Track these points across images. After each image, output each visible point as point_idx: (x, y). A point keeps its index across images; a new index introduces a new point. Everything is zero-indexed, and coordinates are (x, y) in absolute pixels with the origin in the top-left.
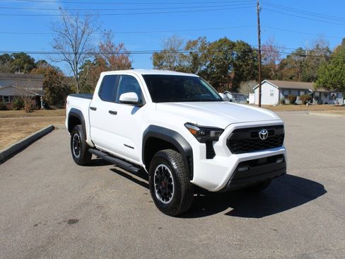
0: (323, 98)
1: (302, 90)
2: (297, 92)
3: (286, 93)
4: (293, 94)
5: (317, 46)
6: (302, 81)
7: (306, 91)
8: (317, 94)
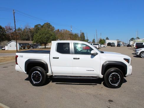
0: (34, 46)
1: (27, 44)
2: (25, 44)
3: (22, 45)
4: (24, 45)
5: (26, 27)
6: (22, 40)
7: (28, 44)
8: (32, 45)
